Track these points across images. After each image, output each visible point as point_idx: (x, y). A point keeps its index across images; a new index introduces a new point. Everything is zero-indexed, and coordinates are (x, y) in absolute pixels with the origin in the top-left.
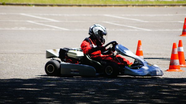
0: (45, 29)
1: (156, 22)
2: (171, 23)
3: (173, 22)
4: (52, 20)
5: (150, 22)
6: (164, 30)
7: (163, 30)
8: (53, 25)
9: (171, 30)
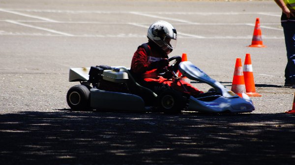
0: (35, 34)
1: (212, 24)
2: (235, 26)
3: (239, 24)
4: (47, 20)
5: (202, 24)
6: (224, 38)
7: (221, 37)
8: (49, 28)
9: (235, 38)
